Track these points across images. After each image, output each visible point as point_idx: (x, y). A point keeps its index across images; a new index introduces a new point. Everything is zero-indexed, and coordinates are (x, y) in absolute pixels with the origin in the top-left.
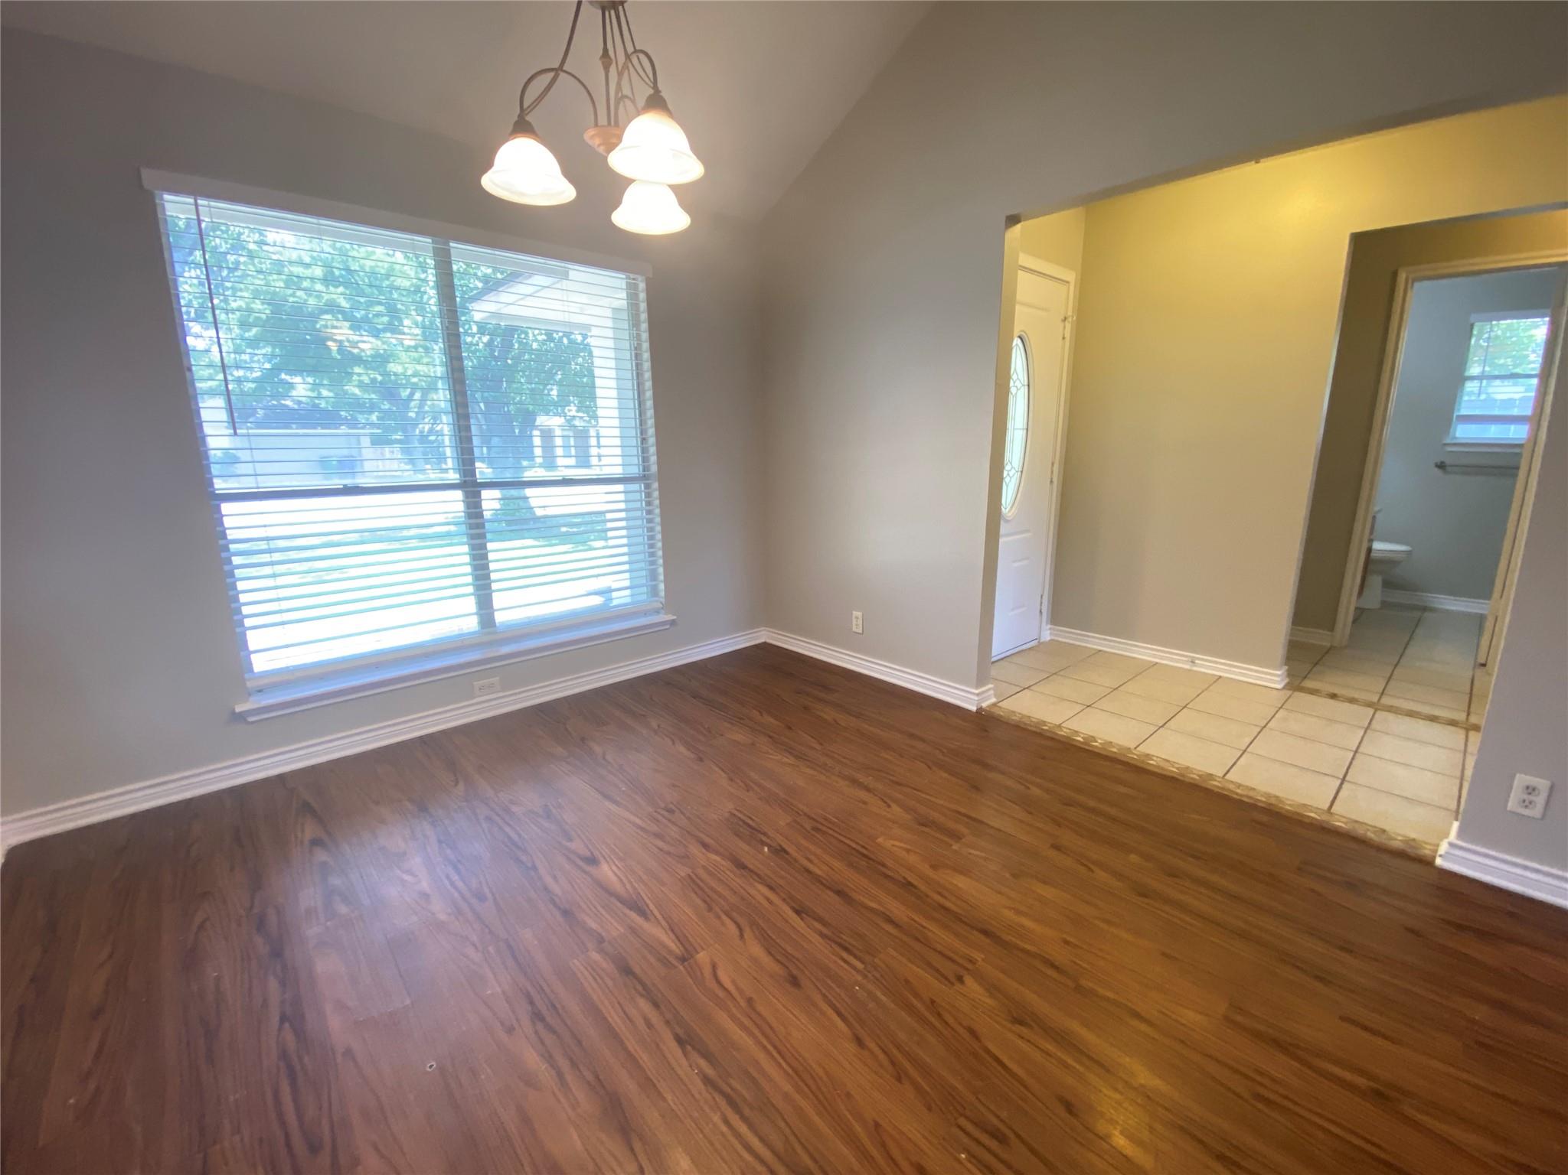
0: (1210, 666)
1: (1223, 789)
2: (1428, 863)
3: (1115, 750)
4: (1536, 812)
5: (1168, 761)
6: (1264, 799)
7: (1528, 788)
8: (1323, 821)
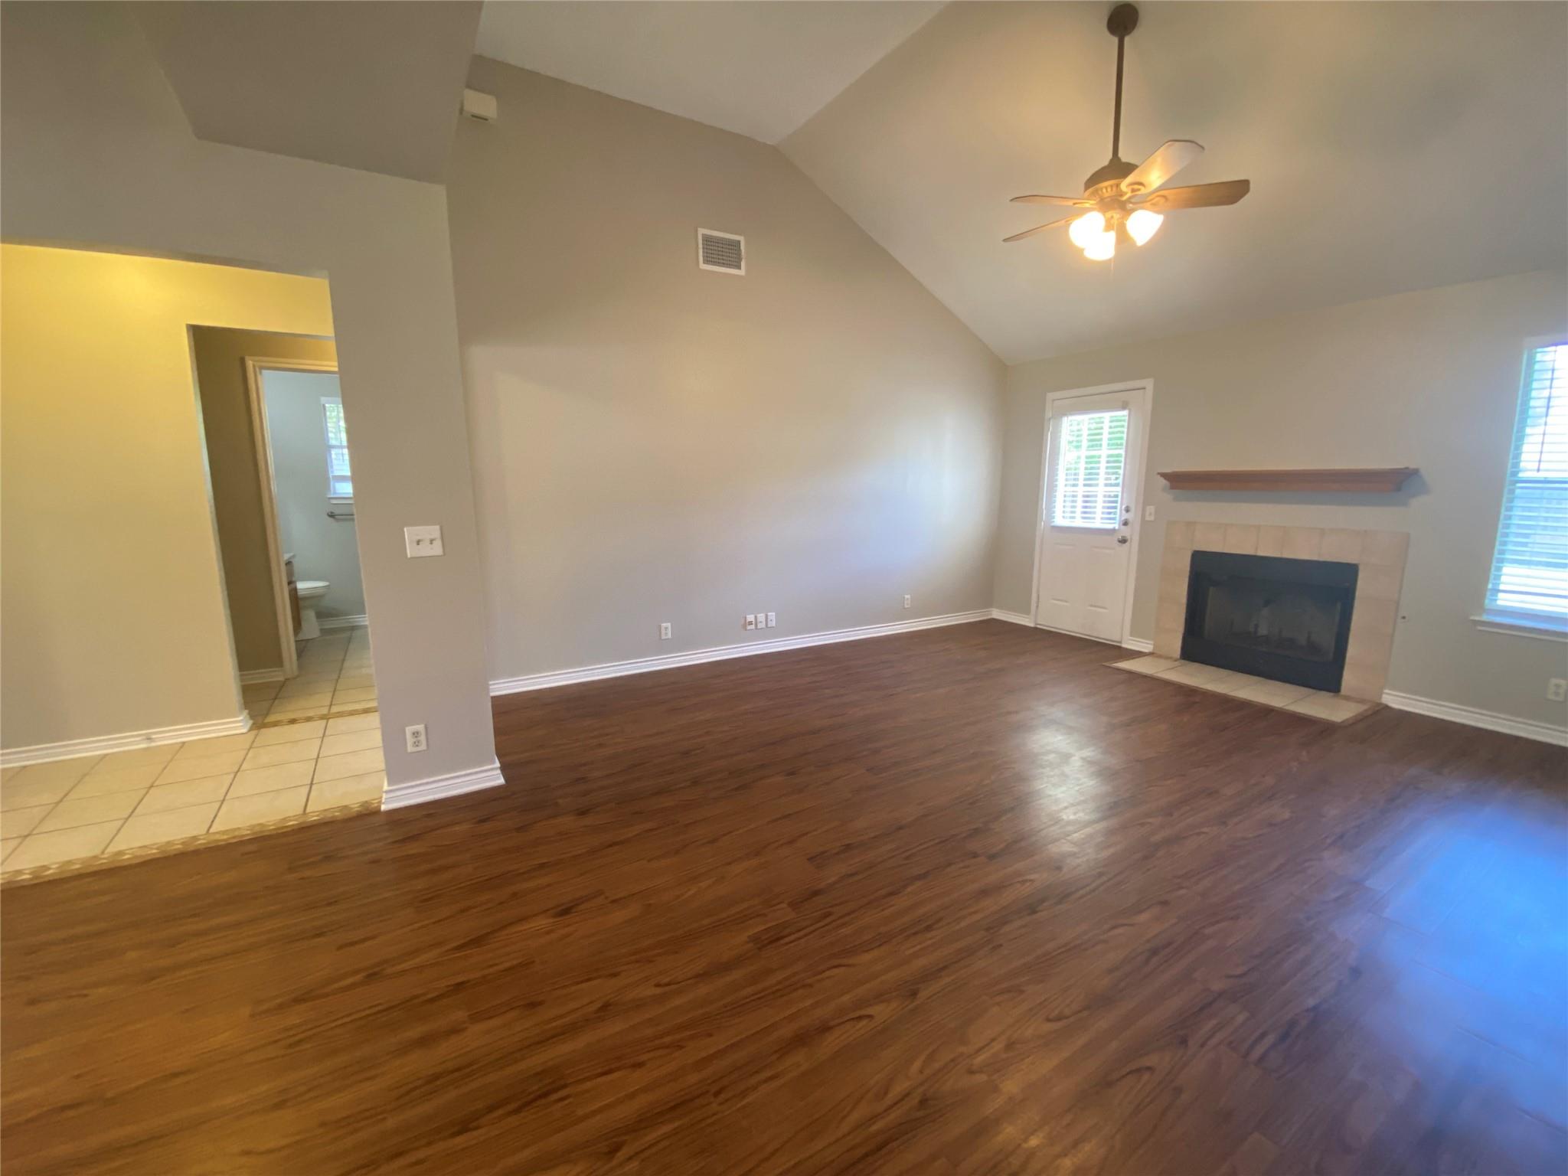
0: (168, 736)
1: (208, 843)
2: (377, 812)
3: (77, 866)
4: (423, 747)
5: (145, 847)
6: (249, 832)
7: (414, 734)
8: (301, 823)
